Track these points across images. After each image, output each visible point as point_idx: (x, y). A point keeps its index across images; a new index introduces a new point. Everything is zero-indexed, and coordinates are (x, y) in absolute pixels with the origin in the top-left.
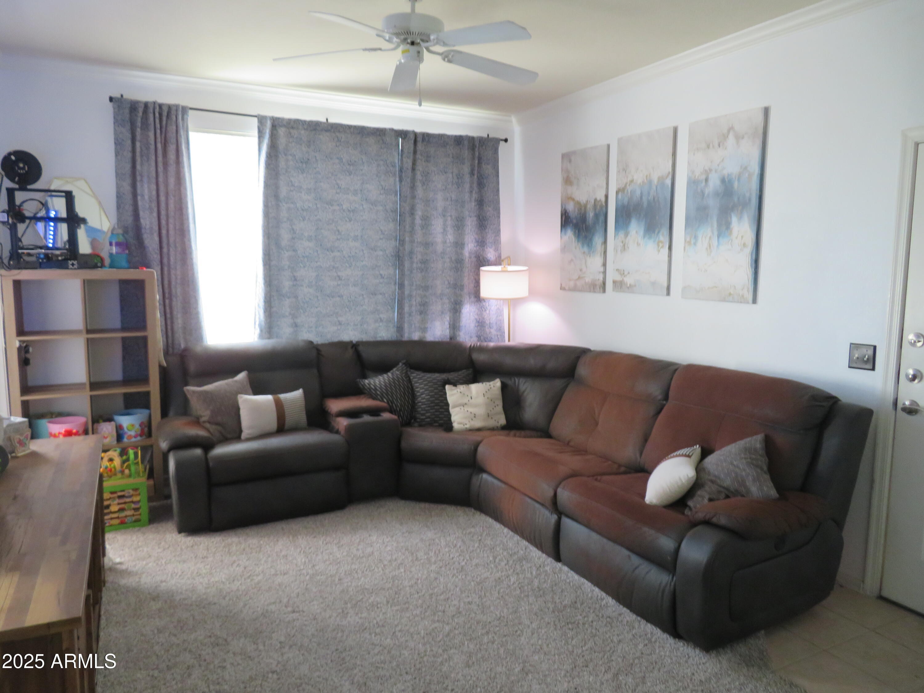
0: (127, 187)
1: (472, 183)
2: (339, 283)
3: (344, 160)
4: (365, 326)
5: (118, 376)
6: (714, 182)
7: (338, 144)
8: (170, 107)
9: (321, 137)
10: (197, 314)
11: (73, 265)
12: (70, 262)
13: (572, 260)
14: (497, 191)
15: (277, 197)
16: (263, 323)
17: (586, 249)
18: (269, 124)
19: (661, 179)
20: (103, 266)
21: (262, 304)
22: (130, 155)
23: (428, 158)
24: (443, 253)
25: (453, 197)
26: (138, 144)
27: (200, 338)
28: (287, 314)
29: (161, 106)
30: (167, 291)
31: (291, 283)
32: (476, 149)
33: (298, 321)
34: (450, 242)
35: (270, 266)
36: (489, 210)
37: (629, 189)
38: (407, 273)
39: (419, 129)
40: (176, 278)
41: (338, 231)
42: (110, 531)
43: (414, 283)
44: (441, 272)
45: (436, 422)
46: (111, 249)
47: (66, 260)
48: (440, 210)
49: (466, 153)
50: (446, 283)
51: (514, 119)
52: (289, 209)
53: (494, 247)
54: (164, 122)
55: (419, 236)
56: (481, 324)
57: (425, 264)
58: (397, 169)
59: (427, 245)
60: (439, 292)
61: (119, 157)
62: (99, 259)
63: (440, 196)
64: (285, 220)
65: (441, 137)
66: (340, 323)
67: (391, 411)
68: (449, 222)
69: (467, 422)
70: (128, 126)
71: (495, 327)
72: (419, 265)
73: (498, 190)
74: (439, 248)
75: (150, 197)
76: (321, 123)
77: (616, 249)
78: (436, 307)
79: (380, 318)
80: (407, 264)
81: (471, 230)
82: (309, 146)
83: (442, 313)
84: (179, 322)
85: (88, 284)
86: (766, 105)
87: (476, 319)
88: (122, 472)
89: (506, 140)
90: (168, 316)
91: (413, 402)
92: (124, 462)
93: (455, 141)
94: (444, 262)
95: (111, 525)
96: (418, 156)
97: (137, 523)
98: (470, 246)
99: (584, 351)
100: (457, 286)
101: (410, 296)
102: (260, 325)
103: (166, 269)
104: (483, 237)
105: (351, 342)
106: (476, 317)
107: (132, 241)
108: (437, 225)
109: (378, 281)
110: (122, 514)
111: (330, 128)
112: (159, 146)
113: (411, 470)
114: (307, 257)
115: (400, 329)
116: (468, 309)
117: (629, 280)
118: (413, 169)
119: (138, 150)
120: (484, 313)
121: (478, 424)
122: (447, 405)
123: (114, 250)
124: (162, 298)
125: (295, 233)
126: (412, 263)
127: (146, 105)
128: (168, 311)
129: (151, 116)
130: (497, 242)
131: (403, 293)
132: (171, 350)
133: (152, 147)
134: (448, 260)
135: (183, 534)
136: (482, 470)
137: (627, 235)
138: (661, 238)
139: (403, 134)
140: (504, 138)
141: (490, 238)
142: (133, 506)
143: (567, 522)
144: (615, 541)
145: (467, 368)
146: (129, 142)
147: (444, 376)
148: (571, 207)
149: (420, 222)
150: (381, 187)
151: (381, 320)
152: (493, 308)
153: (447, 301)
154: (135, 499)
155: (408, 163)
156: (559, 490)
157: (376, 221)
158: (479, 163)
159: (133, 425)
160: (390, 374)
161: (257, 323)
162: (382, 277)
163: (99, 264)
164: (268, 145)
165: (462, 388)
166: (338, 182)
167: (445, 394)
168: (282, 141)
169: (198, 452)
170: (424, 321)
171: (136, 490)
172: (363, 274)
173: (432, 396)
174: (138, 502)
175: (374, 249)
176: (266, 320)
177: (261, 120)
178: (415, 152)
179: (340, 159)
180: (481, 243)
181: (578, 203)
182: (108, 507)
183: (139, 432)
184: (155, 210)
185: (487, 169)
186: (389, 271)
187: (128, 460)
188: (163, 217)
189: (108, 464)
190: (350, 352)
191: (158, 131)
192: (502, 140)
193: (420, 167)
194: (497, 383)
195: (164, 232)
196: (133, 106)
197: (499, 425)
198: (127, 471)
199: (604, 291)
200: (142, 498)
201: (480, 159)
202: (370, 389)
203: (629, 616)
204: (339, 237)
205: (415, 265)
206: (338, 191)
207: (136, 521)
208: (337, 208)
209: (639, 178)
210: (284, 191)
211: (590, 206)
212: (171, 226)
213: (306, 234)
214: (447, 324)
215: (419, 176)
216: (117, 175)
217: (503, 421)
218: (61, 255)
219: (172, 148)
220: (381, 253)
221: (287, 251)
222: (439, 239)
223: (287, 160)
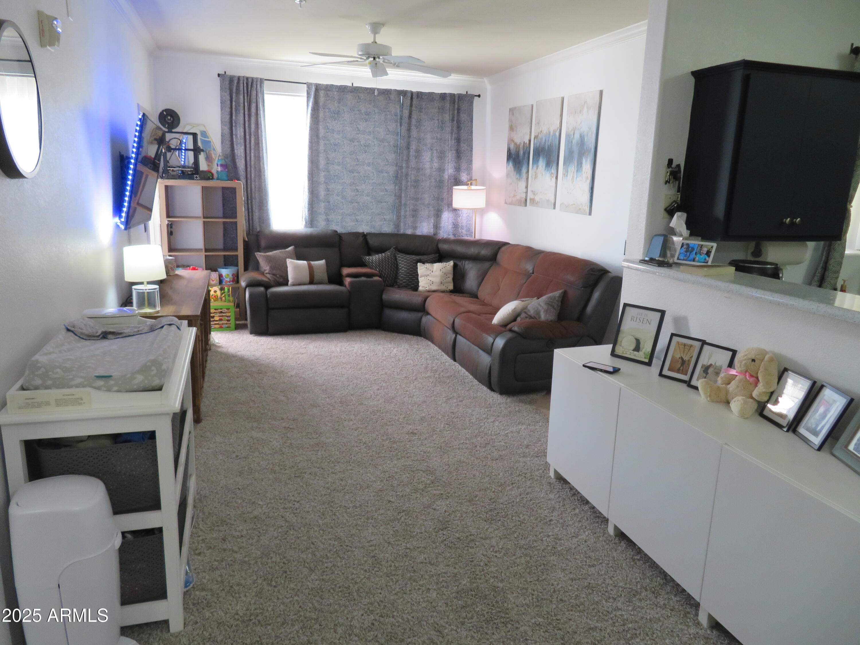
0: (227, 131)
1: (452, 127)
2: (357, 193)
3: (362, 111)
4: (373, 223)
5: (221, 246)
6: (577, 136)
7: (359, 100)
8: (253, 79)
9: (348, 96)
10: (267, 210)
11: (196, 177)
12: (195, 176)
13: (511, 183)
14: (470, 133)
15: (317, 136)
16: (307, 218)
17: (518, 176)
18: (313, 89)
19: (554, 132)
20: (213, 178)
21: (307, 205)
22: (229, 110)
23: (420, 110)
24: (430, 176)
25: (439, 136)
26: (234, 103)
27: (268, 225)
28: (323, 212)
29: (247, 78)
30: (249, 195)
31: (325, 193)
32: (456, 103)
33: (330, 217)
34: (435, 168)
35: (312, 181)
36: (464, 146)
37: (540, 136)
38: (403, 188)
39: (414, 90)
40: (255, 187)
41: (357, 159)
42: (213, 331)
43: (409, 196)
44: (428, 189)
45: (409, 285)
46: (218, 168)
47: (193, 174)
48: (429, 146)
49: (447, 105)
50: (432, 196)
51: (486, 80)
52: (325, 144)
53: (466, 172)
54: (249, 89)
55: (413, 163)
56: (456, 226)
57: (417, 183)
58: (399, 117)
59: (418, 169)
60: (427, 202)
61: (223, 111)
62: (211, 174)
63: (429, 136)
64: (323, 151)
65: (431, 94)
66: (357, 221)
67: (380, 277)
68: (435, 154)
69: (427, 286)
70: (228, 92)
71: (465, 229)
72: (413, 183)
73: (472, 132)
74: (428, 172)
75: (240, 136)
76: (348, 86)
77: (532, 177)
78: (424, 212)
79: (385, 219)
80: (404, 183)
81: (451, 160)
82: (339, 103)
83: (429, 217)
84: (256, 215)
85: (204, 189)
86: (601, 89)
87: (453, 223)
88: (221, 298)
89: (479, 96)
90: (250, 210)
91: (397, 272)
92: (222, 294)
93: (440, 97)
94: (431, 182)
95: (215, 328)
96: (414, 108)
97: (228, 329)
98: (450, 170)
99: (505, 244)
100: (439, 199)
101: (405, 204)
102: (305, 219)
103: (249, 181)
104: (459, 165)
105: (364, 233)
106: (453, 221)
107: (230, 163)
108: (426, 156)
109: (383, 193)
110: (221, 322)
111: (353, 90)
112: (246, 104)
113: (388, 312)
114: (336, 176)
115: (397, 226)
116: (446, 215)
117: (537, 199)
118: (410, 117)
119: (234, 107)
120: (458, 219)
121: (434, 287)
122: (418, 275)
123: (219, 169)
124: (246, 199)
125: (328, 160)
126: (407, 182)
127: (239, 78)
128: (250, 207)
129: (242, 85)
130: (469, 170)
131: (401, 202)
132: (251, 231)
133: (242, 105)
134: (434, 181)
135: (252, 335)
136: (428, 314)
137: (537, 167)
138: (553, 171)
139: (403, 93)
140: (478, 95)
141: (464, 165)
142: (226, 318)
143: (459, 337)
144: (473, 343)
145: (435, 253)
146: (229, 102)
147: (418, 257)
148: (512, 147)
149: (414, 154)
150: (387, 130)
151: (385, 220)
152: (464, 215)
153: (432, 209)
154: (228, 314)
155: (406, 113)
156: (456, 319)
157: (383, 153)
158: (458, 112)
159: (228, 275)
160: (383, 254)
161: (304, 218)
162: (387, 191)
163: (211, 178)
164: (312, 102)
165: (428, 265)
166: (358, 126)
167: (417, 268)
168: (322, 100)
169: (262, 289)
170: (415, 222)
171: (228, 309)
172: (373, 188)
173: (408, 269)
174: (230, 316)
175: (382, 172)
176: (309, 216)
177: (309, 85)
178: (411, 105)
179: (360, 111)
180: (458, 169)
181: (516, 144)
182: (213, 317)
183: (232, 280)
184: (243, 144)
185: (464, 116)
186: (390, 187)
187: (224, 293)
188: (248, 149)
189: (214, 293)
190: (361, 239)
191: (246, 95)
192: (476, 96)
193: (414, 116)
194: (451, 263)
195: (248, 158)
196: (231, 79)
197: (448, 289)
198: (224, 298)
199: (526, 205)
200: (232, 314)
201: (459, 110)
202: (369, 262)
203: (476, 382)
204: (357, 163)
205: (409, 184)
206: (358, 132)
207: (227, 327)
208: (357, 144)
209: (545, 130)
210: (322, 132)
211: (521, 146)
212: (252, 155)
213: (336, 161)
214: (432, 224)
215: (414, 121)
216: (222, 122)
217: (451, 287)
218: (191, 171)
219: (253, 106)
220: (386, 174)
221: (324, 172)
222: (427, 166)
223: (325, 112)
